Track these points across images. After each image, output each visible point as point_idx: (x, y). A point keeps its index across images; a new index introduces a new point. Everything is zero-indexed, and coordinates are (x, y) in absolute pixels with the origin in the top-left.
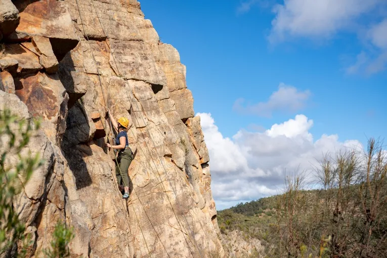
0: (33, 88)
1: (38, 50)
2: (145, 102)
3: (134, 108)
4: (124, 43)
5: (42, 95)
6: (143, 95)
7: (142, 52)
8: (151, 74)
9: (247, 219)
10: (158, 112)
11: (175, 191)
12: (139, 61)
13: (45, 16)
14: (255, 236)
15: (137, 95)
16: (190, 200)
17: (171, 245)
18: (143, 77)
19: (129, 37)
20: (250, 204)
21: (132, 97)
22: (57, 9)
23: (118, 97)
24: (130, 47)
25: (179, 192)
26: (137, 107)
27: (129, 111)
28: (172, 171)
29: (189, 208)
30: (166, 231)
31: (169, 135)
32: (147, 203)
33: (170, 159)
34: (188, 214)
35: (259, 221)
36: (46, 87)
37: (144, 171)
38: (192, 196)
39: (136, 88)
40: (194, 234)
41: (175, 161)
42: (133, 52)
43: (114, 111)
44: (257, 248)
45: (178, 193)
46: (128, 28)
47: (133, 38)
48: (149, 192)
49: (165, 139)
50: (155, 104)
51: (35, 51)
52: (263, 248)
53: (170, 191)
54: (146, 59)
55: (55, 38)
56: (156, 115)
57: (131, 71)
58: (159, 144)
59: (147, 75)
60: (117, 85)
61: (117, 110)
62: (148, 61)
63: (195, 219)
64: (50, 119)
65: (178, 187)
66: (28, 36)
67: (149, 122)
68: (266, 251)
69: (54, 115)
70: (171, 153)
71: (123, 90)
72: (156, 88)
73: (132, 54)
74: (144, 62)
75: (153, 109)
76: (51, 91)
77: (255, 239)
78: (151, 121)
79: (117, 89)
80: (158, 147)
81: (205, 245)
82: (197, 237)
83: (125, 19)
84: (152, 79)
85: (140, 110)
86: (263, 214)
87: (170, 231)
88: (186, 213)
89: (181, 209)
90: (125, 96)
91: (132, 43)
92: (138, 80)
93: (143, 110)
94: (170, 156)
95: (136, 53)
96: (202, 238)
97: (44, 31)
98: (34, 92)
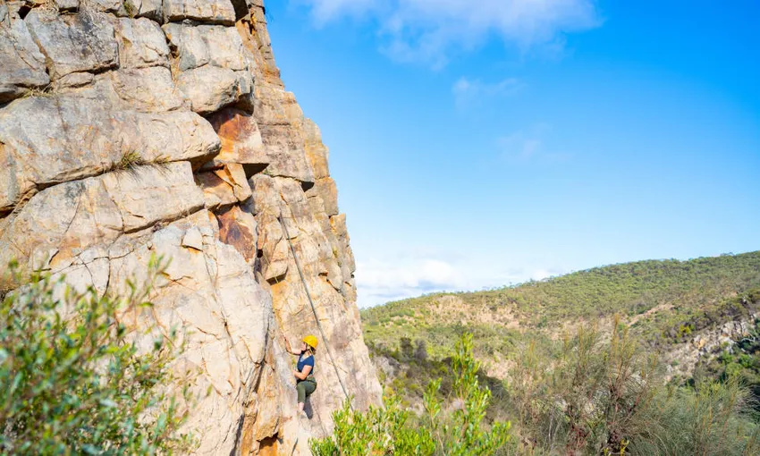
0: (230, 226)
1: (232, 180)
2: (294, 206)
3: (284, 214)
4: (268, 128)
5: (239, 233)
6: (292, 197)
7: (290, 140)
8: (300, 168)
9: (370, 330)
10: (310, 218)
11: (333, 319)
12: (287, 151)
13: (236, 138)
14: (383, 353)
15: (286, 196)
16: (349, 330)
17: (329, 386)
18: (292, 173)
19: (274, 121)
20: (374, 309)
21: (281, 199)
22: (247, 128)
23: (266, 201)
24: (276, 133)
25: (338, 320)
26: (287, 213)
27: (278, 219)
28: (329, 293)
29: (349, 340)
30: (323, 369)
31: (324, 248)
32: (301, 334)
33: (325, 278)
34: (348, 348)
35: (386, 333)
36: (241, 224)
37: (296, 294)
38: (352, 325)
39: (285, 187)
40: (354, 372)
41: (330, 280)
42: (279, 140)
43: (262, 219)
44: (384, 369)
45: (335, 320)
46: (273, 108)
47: (278, 121)
48: (302, 321)
49: (319, 253)
50: (306, 208)
51: (228, 181)
52: (392, 368)
53: (326, 319)
54: (295, 148)
55: (247, 164)
56: (308, 223)
57: (279, 166)
58: (313, 260)
59: (296, 169)
60: (264, 185)
61: (265, 219)
62: (297, 151)
63: (356, 353)
64: (247, 261)
65: (336, 313)
66: (221, 163)
67: (301, 232)
68: (396, 373)
69: (252, 257)
70: (326, 271)
71: (272, 191)
72: (307, 186)
73: (279, 143)
74: (293, 153)
75: (304, 214)
76: (247, 228)
77: (382, 357)
78: (303, 230)
79: (265, 191)
80: (311, 263)
81: (368, 385)
82: (359, 376)
83: (269, 97)
84: (302, 175)
85: (290, 216)
86: (391, 323)
87: (327, 368)
88: (345, 346)
89: (340, 341)
90: (274, 199)
91: (278, 128)
92: (286, 177)
93: (293, 217)
94: (325, 274)
95: (284, 142)
96: (365, 376)
97: (236, 156)
98: (231, 231)
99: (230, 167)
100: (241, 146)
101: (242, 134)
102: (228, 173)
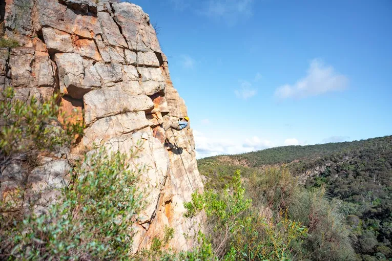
0: (156, 132)
1: (157, 117)
4: (169, 100)
5: (159, 135)
7: (175, 104)
8: (178, 113)
9: (200, 166)
12: (174, 108)
13: (159, 104)
16: (193, 167)
19: (170, 98)
24: (171, 102)
25: (190, 163)
28: (187, 155)
31: (185, 140)
34: (193, 172)
36: (160, 131)
38: (194, 165)
41: (187, 150)
46: (170, 94)
47: (172, 98)
48: (178, 163)
52: (206, 179)
53: (186, 163)
54: (177, 107)
55: (162, 112)
57: (172, 113)
58: (182, 144)
59: (177, 114)
63: (195, 174)
64: (162, 144)
66: (154, 112)
68: (207, 181)
69: (163, 142)
74: (176, 109)
76: (162, 133)
77: (203, 175)
81: (199, 185)
82: (196, 181)
86: (206, 164)
89: (190, 170)
91: (171, 101)
94: (186, 148)
95: (173, 105)
97: (159, 110)
98: (157, 134)
99: (157, 113)
100: (160, 106)
101: (161, 102)
102: (156, 115)
